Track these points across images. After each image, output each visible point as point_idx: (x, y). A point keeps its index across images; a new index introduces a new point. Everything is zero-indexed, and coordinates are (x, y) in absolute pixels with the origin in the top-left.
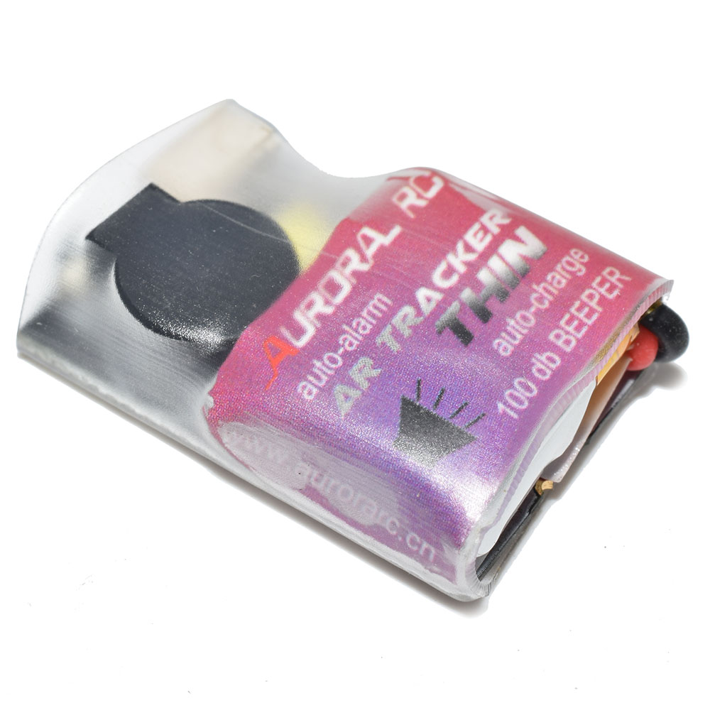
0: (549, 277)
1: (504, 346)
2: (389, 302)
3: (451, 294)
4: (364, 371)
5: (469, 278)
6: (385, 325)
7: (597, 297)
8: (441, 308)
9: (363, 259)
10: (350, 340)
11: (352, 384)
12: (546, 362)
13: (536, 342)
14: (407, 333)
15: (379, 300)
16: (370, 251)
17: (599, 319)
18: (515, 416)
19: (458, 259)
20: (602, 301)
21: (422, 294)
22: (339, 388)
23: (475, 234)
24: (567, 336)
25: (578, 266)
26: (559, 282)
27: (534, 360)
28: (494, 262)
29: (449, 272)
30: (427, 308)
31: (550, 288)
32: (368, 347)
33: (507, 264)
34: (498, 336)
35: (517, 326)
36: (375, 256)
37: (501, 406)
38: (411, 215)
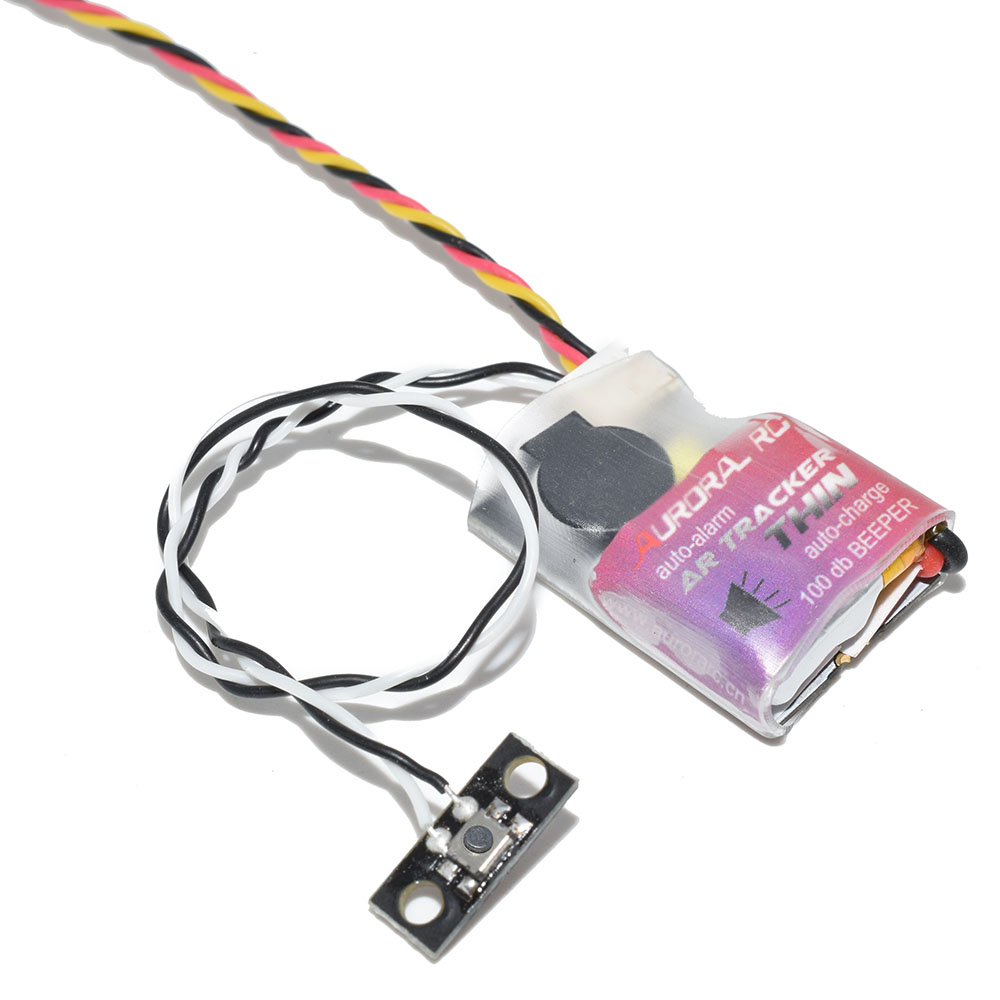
0: (855, 503)
1: (813, 551)
2: (733, 513)
3: (780, 511)
4: (707, 562)
5: (796, 500)
6: (728, 530)
7: (890, 519)
8: (770, 520)
9: (720, 480)
10: (700, 538)
11: (697, 570)
12: (842, 564)
13: (837, 549)
14: (743, 537)
15: (726, 511)
16: (725, 475)
17: (888, 536)
18: (812, 602)
19: (790, 485)
20: (893, 523)
21: (759, 509)
22: (687, 573)
23: (806, 468)
24: (861, 546)
25: (879, 495)
26: (863, 507)
27: (833, 563)
28: (817, 489)
29: (783, 493)
30: (760, 520)
31: (856, 511)
32: (712, 545)
33: (826, 491)
34: (810, 543)
35: (825, 537)
36: (728, 479)
37: (803, 595)
38: (761, 449)
